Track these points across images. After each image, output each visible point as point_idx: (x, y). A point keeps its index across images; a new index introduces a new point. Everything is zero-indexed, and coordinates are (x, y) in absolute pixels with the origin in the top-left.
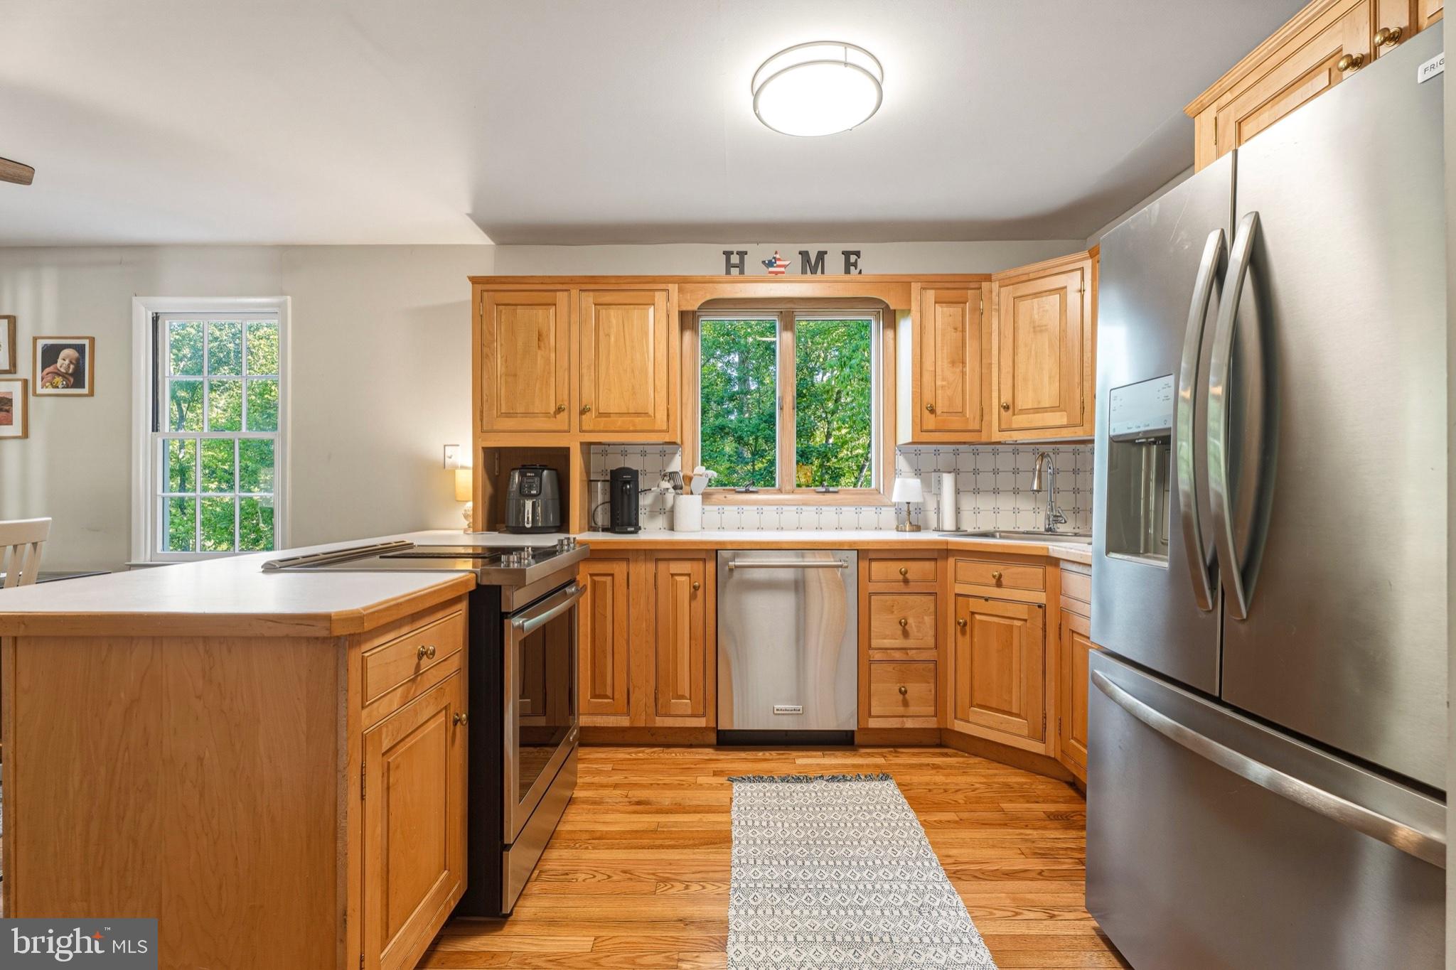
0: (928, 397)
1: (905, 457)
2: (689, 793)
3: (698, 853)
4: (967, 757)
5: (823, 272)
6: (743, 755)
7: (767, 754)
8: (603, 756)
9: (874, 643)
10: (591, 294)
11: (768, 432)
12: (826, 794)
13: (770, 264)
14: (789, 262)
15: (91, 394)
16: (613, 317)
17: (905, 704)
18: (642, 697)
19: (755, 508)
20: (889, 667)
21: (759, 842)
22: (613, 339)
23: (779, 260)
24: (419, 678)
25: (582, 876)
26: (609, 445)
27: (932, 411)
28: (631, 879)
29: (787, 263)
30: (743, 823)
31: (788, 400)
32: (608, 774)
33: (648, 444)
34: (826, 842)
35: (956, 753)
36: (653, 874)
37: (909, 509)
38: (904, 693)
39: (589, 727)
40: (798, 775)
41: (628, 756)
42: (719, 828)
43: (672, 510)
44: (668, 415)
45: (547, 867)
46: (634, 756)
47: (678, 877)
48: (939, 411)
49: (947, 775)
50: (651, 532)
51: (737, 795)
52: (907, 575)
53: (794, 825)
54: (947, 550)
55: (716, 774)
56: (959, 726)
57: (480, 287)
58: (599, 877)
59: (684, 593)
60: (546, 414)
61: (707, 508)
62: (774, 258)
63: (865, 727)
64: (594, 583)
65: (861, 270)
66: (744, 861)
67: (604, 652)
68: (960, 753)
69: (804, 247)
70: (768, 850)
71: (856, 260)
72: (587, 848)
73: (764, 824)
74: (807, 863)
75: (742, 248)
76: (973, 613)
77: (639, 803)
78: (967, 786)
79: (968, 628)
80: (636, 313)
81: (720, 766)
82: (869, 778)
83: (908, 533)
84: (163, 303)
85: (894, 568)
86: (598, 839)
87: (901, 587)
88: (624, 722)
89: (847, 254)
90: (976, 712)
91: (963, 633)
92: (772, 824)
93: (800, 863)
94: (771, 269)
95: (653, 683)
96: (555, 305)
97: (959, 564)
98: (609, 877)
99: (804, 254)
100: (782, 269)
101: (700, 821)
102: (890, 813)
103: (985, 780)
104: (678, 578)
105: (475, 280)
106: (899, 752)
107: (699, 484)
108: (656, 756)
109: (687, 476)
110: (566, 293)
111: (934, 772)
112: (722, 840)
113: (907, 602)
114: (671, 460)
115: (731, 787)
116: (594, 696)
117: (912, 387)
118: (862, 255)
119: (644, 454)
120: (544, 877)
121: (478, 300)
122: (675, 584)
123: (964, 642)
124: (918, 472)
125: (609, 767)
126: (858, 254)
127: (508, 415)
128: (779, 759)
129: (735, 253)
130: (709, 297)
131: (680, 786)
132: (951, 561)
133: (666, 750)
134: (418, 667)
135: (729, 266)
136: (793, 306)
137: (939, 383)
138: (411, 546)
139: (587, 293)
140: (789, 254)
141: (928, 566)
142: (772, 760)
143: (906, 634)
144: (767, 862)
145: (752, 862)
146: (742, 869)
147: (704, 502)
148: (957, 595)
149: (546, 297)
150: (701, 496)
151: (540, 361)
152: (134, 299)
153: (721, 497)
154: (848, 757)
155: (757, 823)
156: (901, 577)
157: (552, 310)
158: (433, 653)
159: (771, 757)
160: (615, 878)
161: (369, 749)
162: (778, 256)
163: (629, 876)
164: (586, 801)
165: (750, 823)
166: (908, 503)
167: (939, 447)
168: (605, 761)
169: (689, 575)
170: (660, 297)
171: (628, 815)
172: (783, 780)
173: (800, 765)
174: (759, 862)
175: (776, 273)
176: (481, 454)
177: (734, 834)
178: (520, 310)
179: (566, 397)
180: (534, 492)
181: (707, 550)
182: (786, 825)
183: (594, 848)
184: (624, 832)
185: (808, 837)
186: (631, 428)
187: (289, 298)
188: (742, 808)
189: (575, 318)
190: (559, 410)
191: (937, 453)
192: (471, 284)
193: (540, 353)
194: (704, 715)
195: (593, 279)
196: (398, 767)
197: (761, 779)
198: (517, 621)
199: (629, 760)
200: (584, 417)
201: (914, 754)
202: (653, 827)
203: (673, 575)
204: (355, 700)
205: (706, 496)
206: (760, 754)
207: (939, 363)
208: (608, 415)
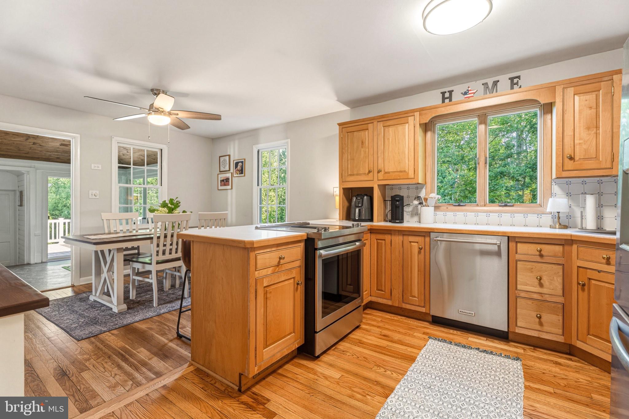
0: (568, 151)
1: (560, 187)
2: (407, 338)
3: (398, 361)
4: (586, 365)
5: (497, 92)
6: (443, 329)
7: (455, 332)
8: (380, 315)
9: (519, 287)
10: (382, 123)
11: (532, 173)
12: (475, 357)
13: (465, 93)
14: (476, 90)
15: (244, 176)
16: (391, 130)
17: (541, 324)
18: (397, 293)
19: (463, 213)
20: (530, 302)
21: (427, 365)
22: (390, 140)
23: (470, 90)
24: (280, 266)
25: (349, 354)
26: (393, 185)
27: (571, 158)
28: (365, 361)
29: (475, 91)
30: (424, 356)
31: (482, 160)
32: (378, 322)
33: (410, 184)
34: (461, 376)
35: (579, 361)
36: (375, 362)
37: (559, 216)
38: (540, 318)
39: (375, 302)
40: (465, 344)
41: (390, 317)
42: (412, 354)
43: (420, 214)
44: (414, 171)
45: (338, 347)
46: (392, 318)
47: (384, 367)
48: (577, 158)
49: (561, 370)
50: (409, 222)
51: (429, 344)
52: (542, 252)
53: (449, 364)
54: (572, 240)
55: (424, 333)
56: (580, 345)
57: (341, 127)
58: (355, 356)
59: (416, 250)
60: (365, 174)
61: (438, 213)
62: (468, 90)
63: (514, 331)
64: (378, 243)
65: (521, 86)
66: (415, 370)
67: (382, 272)
68: (581, 361)
69: (484, 81)
70: (429, 370)
71: (518, 81)
72: (356, 345)
73: (434, 359)
74: (445, 381)
75: (450, 89)
76: (590, 279)
77: (384, 336)
78: (572, 378)
79: (586, 288)
80: (400, 128)
81: (428, 331)
82: (508, 357)
83: (557, 229)
84: (260, 146)
85: (532, 249)
86: (360, 343)
87: (538, 259)
88: (390, 303)
89: (512, 79)
90: (591, 338)
91: (583, 290)
92: (438, 360)
93: (442, 380)
94: (466, 96)
95: (401, 288)
96: (368, 129)
97: (580, 249)
98: (358, 357)
99: (485, 84)
100: (472, 95)
101: (406, 349)
102: (508, 376)
103: (590, 379)
104: (413, 244)
105: (340, 125)
106: (536, 350)
107: (432, 202)
108: (401, 320)
109: (425, 198)
110: (372, 124)
111: (554, 365)
112: (412, 359)
113: (542, 268)
114: (420, 191)
115: (428, 340)
116: (378, 290)
117: (556, 146)
118: (521, 78)
119: (408, 189)
120: (336, 350)
121: (341, 131)
122: (411, 246)
123: (583, 296)
124: (569, 195)
125: (380, 320)
126: (519, 77)
127: (351, 175)
128: (460, 335)
129: (447, 92)
130: (434, 115)
131: (405, 334)
132: (575, 247)
133: (407, 319)
134: (279, 262)
135: (444, 99)
136: (485, 111)
137: (577, 141)
138: (309, 224)
139: (380, 123)
140: (476, 86)
141: (559, 249)
142: (457, 335)
143: (541, 285)
144: (426, 374)
145: (419, 372)
146: (412, 373)
147: (435, 210)
148: (579, 267)
149: (364, 127)
150: (433, 208)
151: (362, 152)
152: (254, 146)
153: (445, 208)
154: (501, 344)
155: (431, 358)
156: (538, 253)
157: (367, 132)
158: (284, 258)
159: (456, 333)
160: (360, 359)
161: (258, 284)
162: (470, 89)
163: (365, 360)
164: (364, 329)
165: (427, 357)
166: (559, 213)
167: (585, 179)
168: (379, 317)
169: (417, 242)
170: (411, 119)
171: (377, 339)
172: (456, 345)
173: (470, 341)
174: (422, 373)
175: (469, 97)
176: (342, 191)
177: (418, 359)
178: (355, 133)
179: (372, 167)
180: (360, 205)
181: (426, 232)
182: (445, 363)
183: (358, 346)
184: (372, 344)
185: (453, 371)
186: (398, 178)
187: (289, 140)
188: (428, 350)
189: (375, 133)
190: (370, 172)
191: (584, 183)
192: (338, 126)
193: (362, 150)
194: (424, 307)
195: (383, 116)
196: (271, 292)
197: (445, 341)
198: (323, 252)
199: (390, 319)
200: (379, 174)
201: (545, 354)
202: (385, 346)
203: (410, 242)
204: (252, 268)
205: (437, 208)
206: (451, 331)
207: (577, 130)
208: (389, 172)
